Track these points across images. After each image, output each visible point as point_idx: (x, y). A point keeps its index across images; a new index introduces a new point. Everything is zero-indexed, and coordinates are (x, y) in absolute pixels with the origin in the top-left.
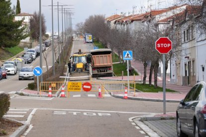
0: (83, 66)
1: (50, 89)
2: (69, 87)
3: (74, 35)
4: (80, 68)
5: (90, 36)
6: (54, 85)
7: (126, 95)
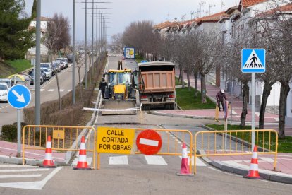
0: (126, 90)
1: (49, 145)
2: (100, 141)
3: (109, 50)
4: (121, 94)
5: (131, 49)
6: (59, 134)
7: (255, 167)
